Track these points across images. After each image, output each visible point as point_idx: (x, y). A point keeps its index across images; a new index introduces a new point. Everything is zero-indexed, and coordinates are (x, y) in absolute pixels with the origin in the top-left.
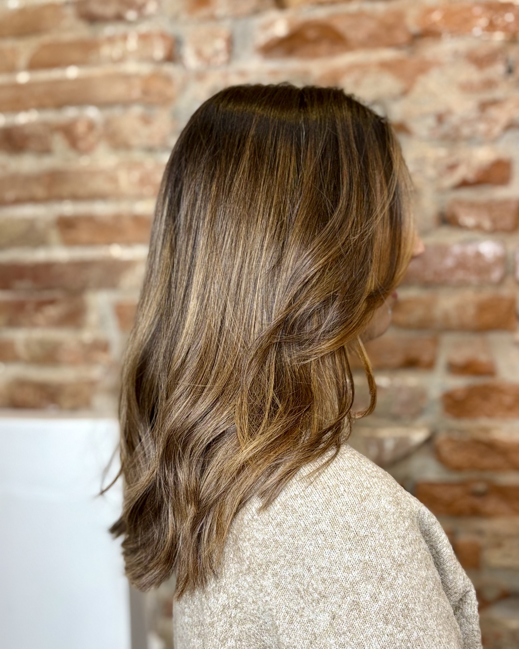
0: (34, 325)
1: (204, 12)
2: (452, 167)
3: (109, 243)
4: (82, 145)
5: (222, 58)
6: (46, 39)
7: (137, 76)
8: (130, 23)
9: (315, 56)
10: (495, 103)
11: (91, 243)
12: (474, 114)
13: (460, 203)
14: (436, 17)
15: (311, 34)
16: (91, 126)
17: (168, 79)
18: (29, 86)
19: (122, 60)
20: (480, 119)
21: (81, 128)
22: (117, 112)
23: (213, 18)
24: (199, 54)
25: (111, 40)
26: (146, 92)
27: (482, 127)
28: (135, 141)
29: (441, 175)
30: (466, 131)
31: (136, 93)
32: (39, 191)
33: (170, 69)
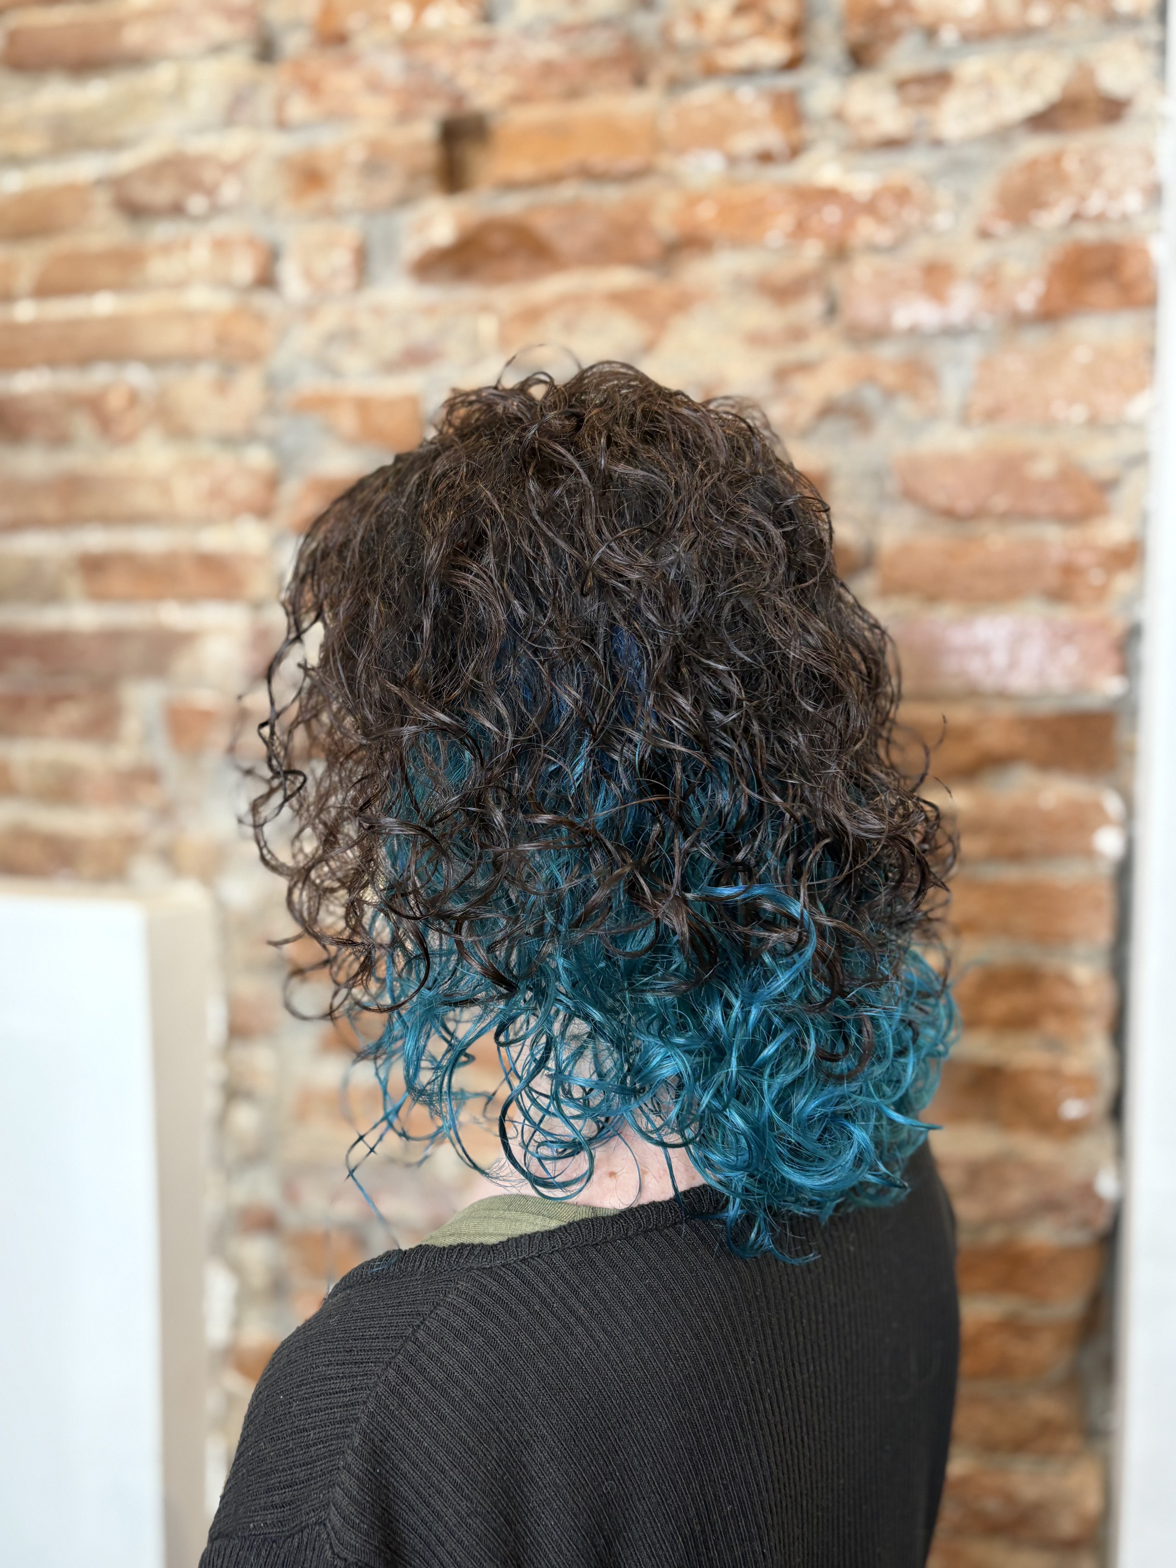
0: (38, 734)
1: (314, 201)
3: (159, 597)
4: (118, 429)
5: (344, 282)
6: (63, 244)
8: (196, 219)
9: (501, 279)
10: (804, 367)
11: (129, 599)
12: (765, 389)
14: (706, 213)
15: (498, 241)
16: (134, 398)
17: (260, 318)
18: (33, 327)
19: (180, 284)
21: (115, 402)
22: (173, 374)
23: (330, 213)
24: (308, 275)
25: (166, 249)
26: (222, 340)
31: (204, 339)
32: (49, 508)
33: (263, 301)
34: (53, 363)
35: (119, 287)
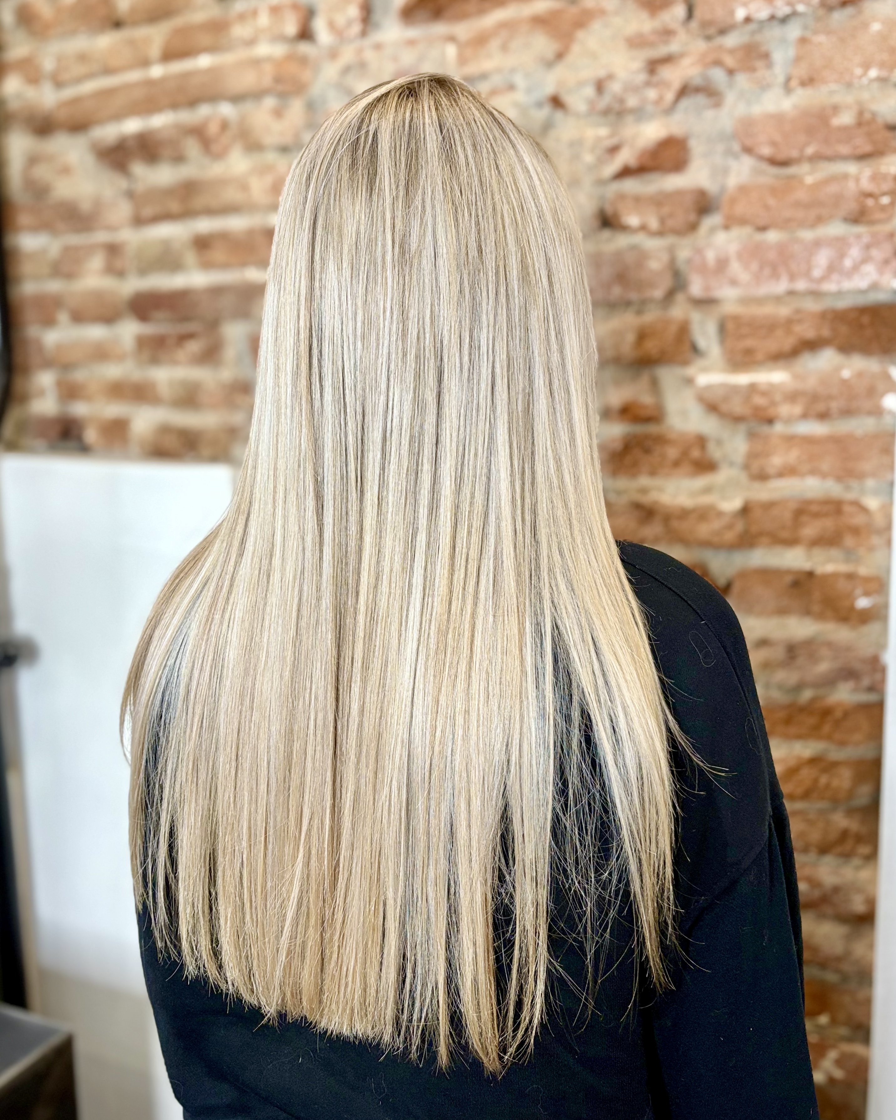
0: (175, 363)
2: (614, 150)
3: (244, 264)
4: (215, 148)
5: (356, 28)
6: (178, 22)
7: (269, 59)
10: (668, 60)
11: (225, 266)
12: (642, 77)
13: (622, 197)
16: (225, 125)
17: (303, 61)
18: (163, 80)
19: (251, 42)
20: (648, 84)
21: (213, 129)
22: (248, 106)
24: (331, 25)
25: (242, 18)
26: (278, 79)
27: (652, 94)
28: (269, 140)
29: (600, 162)
30: (632, 102)
31: (267, 81)
32: (174, 206)
33: (304, 48)
34: (174, 106)
35: (212, 49)
